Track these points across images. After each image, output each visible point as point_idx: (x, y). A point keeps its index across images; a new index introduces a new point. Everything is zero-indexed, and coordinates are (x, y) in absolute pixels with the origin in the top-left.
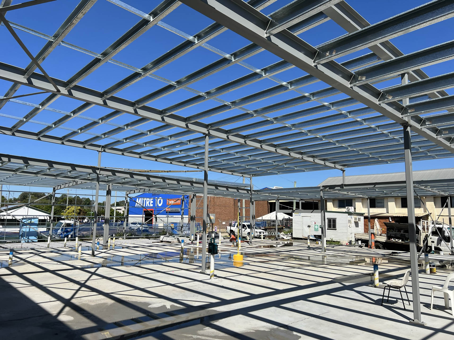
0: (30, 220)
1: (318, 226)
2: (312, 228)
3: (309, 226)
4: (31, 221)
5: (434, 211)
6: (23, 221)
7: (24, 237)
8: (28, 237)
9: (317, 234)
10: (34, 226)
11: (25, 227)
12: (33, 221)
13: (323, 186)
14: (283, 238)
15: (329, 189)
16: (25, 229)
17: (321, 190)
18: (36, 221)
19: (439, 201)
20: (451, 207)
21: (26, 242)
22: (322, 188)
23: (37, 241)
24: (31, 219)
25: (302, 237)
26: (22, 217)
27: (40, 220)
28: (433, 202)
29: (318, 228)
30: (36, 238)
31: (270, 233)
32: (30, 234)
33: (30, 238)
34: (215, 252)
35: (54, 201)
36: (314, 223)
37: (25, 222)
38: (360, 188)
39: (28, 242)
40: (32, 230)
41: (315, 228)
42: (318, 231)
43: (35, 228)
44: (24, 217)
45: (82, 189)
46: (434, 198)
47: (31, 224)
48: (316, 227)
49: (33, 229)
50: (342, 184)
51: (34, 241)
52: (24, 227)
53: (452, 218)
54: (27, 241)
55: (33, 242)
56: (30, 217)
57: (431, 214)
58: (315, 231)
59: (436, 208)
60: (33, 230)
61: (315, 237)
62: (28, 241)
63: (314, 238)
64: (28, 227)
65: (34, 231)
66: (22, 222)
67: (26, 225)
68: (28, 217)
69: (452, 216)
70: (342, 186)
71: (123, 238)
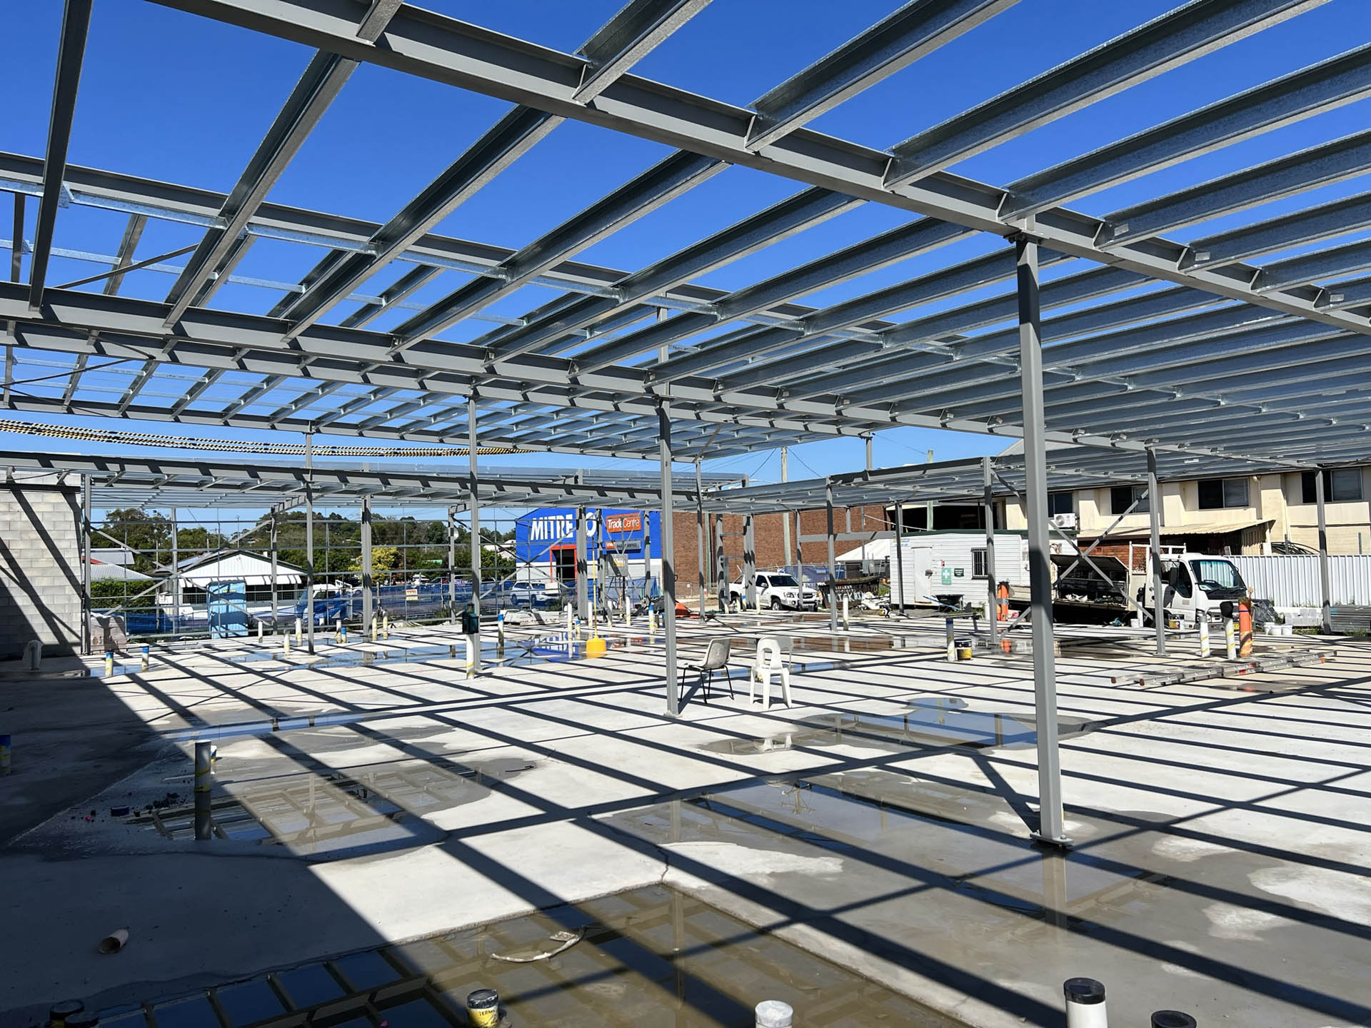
0: (227, 587)
1: (949, 570)
2: (936, 578)
3: (929, 573)
4: (229, 590)
5: (1281, 515)
6: (212, 589)
7: (217, 627)
8: (227, 626)
9: (947, 593)
10: (236, 601)
11: (216, 602)
12: (233, 588)
13: (832, 478)
14: (868, 608)
15: (843, 483)
16: (219, 607)
17: (829, 486)
18: (239, 589)
19: (1297, 486)
20: (1328, 499)
21: (222, 637)
22: (829, 482)
23: (247, 634)
24: (227, 584)
25: (913, 603)
26: (209, 581)
27: (249, 588)
28: (1280, 491)
29: (949, 577)
30: (244, 628)
31: (840, 595)
32: (228, 619)
33: (230, 626)
34: (473, 629)
35: (275, 541)
36: (940, 563)
37: (216, 593)
38: (910, 478)
39: (227, 637)
40: (232, 609)
41: (943, 577)
42: (950, 584)
43: (239, 606)
44: (215, 580)
45: (339, 507)
46: (1284, 477)
47: (229, 596)
48: (946, 574)
49: (238, 606)
50: (865, 471)
51: (240, 634)
52: (214, 602)
53: (1328, 531)
54: (224, 635)
55: (238, 636)
56: (227, 579)
57: (1272, 523)
58: (943, 584)
59: (1288, 504)
60: (236, 610)
61: (940, 602)
62: (227, 634)
63: (937, 604)
64: (222, 601)
65: (237, 612)
66: (209, 592)
67: (218, 597)
68: (221, 579)
69: (1327, 526)
70: (863, 475)
71: (450, 621)
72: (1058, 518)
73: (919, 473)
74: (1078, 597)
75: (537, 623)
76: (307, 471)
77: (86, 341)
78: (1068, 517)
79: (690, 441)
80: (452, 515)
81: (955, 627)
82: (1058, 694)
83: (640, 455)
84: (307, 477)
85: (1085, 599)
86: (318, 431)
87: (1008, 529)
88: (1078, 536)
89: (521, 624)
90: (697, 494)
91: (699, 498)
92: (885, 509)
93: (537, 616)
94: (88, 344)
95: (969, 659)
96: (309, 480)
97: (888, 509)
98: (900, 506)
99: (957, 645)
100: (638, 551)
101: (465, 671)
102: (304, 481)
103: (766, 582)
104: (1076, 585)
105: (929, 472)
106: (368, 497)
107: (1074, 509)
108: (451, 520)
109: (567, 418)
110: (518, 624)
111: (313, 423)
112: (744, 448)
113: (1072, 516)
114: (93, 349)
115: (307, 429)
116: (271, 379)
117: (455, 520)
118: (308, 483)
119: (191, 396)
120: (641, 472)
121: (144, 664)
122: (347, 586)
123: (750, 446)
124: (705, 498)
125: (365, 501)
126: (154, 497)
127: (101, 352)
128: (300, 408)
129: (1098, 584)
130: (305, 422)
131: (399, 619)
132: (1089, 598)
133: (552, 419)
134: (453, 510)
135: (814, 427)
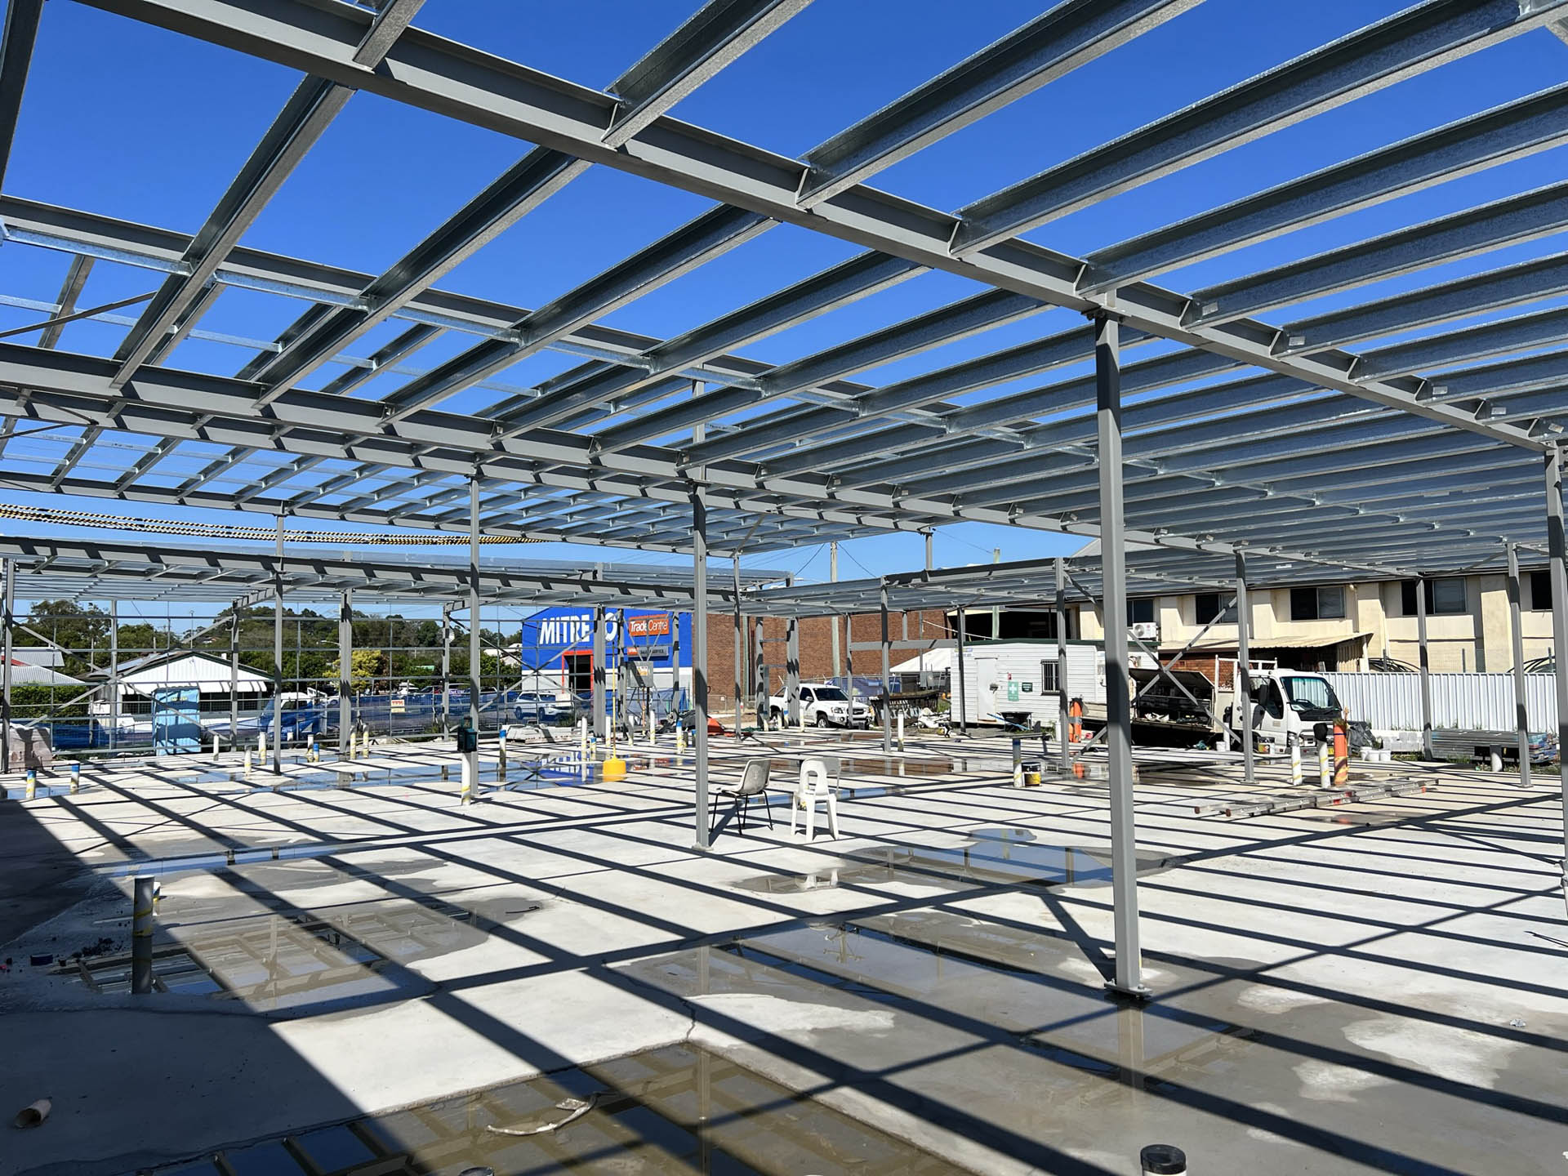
0: (176, 695)
1: (1016, 684)
2: (1002, 693)
3: (994, 688)
4: (179, 698)
5: (1379, 627)
6: (159, 696)
7: (163, 742)
8: (175, 741)
9: (1013, 710)
10: (187, 711)
11: (164, 712)
12: (184, 696)
13: (887, 578)
14: (926, 727)
15: (899, 584)
16: (166, 719)
17: (884, 588)
18: (192, 697)
19: (1397, 596)
20: (1430, 611)
21: (169, 754)
22: (884, 582)
23: (199, 750)
24: (178, 690)
25: (976, 721)
26: (155, 687)
27: (203, 696)
28: (1378, 601)
29: (1016, 692)
30: (196, 743)
31: (894, 711)
32: (177, 732)
33: (180, 741)
34: (471, 747)
35: (236, 640)
36: (1006, 676)
37: (163, 701)
38: (974, 580)
39: (175, 753)
40: (182, 721)
41: (1010, 692)
42: (1018, 700)
43: (191, 717)
44: (162, 686)
45: (314, 602)
46: (1383, 586)
47: (179, 705)
48: (1013, 689)
49: (189, 717)
50: (925, 571)
51: (191, 750)
52: (161, 713)
53: (1430, 647)
54: (171, 751)
55: (189, 753)
56: (177, 685)
57: (1369, 636)
58: (1009, 700)
59: (1387, 616)
60: (188, 722)
61: (1006, 720)
62: (175, 751)
63: (1003, 723)
64: (171, 711)
65: (188, 724)
66: (155, 700)
67: (165, 706)
68: (170, 685)
69: (1428, 641)
70: (923, 575)
71: (443, 737)
72: (1137, 628)
73: (985, 574)
74: (1158, 717)
75: (545, 740)
76: (277, 560)
77: (15, 402)
78: (1148, 627)
79: (727, 533)
80: (448, 614)
81: (1022, 749)
82: (1136, 825)
83: (670, 548)
84: (277, 566)
85: (1167, 718)
86: (292, 513)
87: (1082, 639)
88: (1159, 648)
89: (527, 741)
90: (735, 593)
91: (736, 599)
92: (945, 614)
93: (546, 732)
94: (17, 405)
95: (1038, 785)
96: (279, 570)
97: (949, 614)
98: (963, 611)
99: (1024, 769)
100: (665, 658)
101: (460, 796)
102: (274, 571)
103: (811, 695)
104: (1157, 702)
105: (995, 573)
106: (349, 591)
107: (1155, 618)
108: (446, 618)
109: (586, 503)
110: (523, 741)
111: (286, 503)
112: (789, 542)
113: (1153, 625)
114: (23, 412)
115: (279, 510)
116: (237, 452)
117: (451, 619)
118: (278, 573)
119: (140, 469)
120: (671, 567)
121: (73, 785)
122: (321, 695)
123: (796, 540)
124: (744, 598)
125: (346, 595)
126: (90, 587)
127: (33, 415)
128: (272, 486)
129: (1181, 702)
130: (276, 503)
131: (382, 734)
132: (1171, 718)
133: (569, 504)
134: (448, 608)
135: (868, 520)
